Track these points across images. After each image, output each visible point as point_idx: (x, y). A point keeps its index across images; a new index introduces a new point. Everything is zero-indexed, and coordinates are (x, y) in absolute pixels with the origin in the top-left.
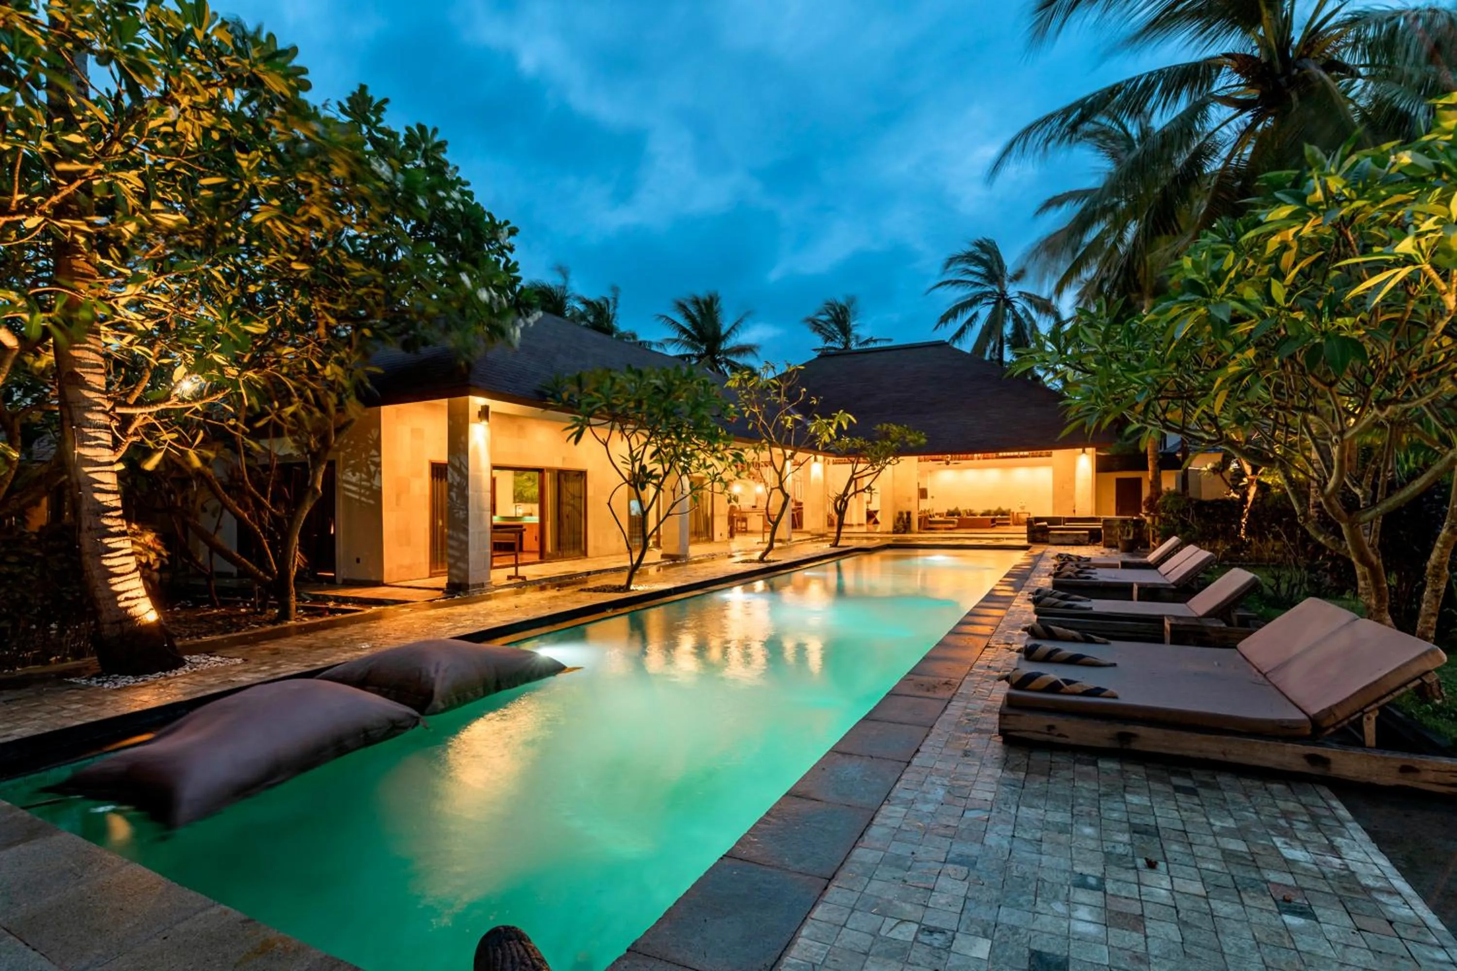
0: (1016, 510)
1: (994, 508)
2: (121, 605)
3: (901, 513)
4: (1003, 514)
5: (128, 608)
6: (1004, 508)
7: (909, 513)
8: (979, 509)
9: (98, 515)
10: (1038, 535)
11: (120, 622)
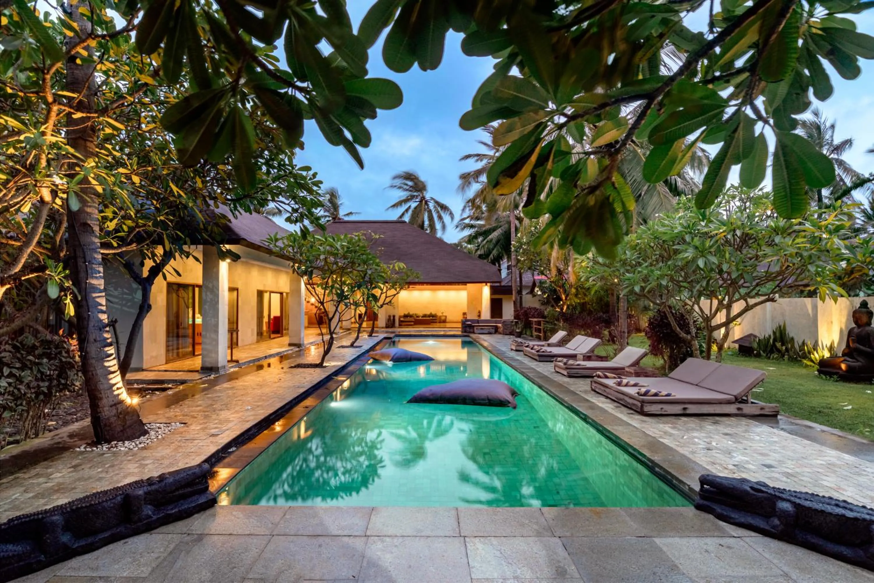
0: (439, 314)
1: (428, 313)
2: (116, 393)
3: (390, 316)
4: (433, 316)
5: (118, 395)
6: (433, 313)
7: (394, 316)
8: (420, 313)
9: (100, 330)
10: (468, 329)
11: (115, 405)
